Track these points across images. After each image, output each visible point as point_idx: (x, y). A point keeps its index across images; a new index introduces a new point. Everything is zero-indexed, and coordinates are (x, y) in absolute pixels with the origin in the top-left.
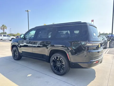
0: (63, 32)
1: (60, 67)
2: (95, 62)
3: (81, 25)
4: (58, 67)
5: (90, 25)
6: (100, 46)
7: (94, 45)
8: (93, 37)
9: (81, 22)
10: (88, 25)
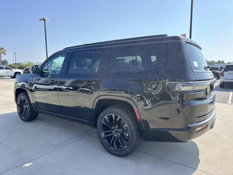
0: (124, 60)
1: (120, 138)
2: (200, 128)
3: (167, 43)
4: (116, 138)
5: (187, 43)
6: (208, 90)
7: (196, 88)
8: (194, 71)
9: (166, 35)
10: (183, 42)
